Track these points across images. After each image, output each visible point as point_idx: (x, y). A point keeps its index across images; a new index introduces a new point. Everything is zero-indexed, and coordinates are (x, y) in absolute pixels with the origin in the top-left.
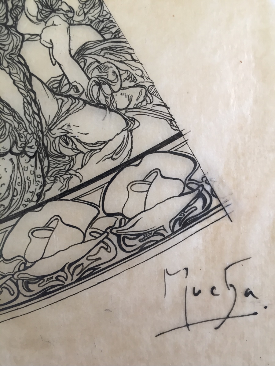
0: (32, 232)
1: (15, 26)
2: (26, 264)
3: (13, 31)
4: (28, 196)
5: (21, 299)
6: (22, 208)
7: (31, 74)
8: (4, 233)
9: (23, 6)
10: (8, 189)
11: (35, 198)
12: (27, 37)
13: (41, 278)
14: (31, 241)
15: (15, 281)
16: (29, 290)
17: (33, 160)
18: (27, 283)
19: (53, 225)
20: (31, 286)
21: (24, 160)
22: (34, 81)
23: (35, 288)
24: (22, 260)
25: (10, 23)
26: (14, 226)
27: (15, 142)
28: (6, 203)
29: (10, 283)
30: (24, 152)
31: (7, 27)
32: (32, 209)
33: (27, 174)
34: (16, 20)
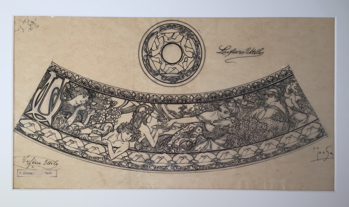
0: (287, 138)
1: (284, 95)
2: (285, 145)
3: (283, 96)
4: (286, 130)
5: (283, 152)
6: (285, 133)
7: (287, 105)
8: (281, 138)
9: (285, 91)
10: (282, 129)
11: (287, 131)
12: (286, 98)
13: (288, 148)
14: (286, 140)
16: (285, 150)
17: (287, 123)
18: (284, 149)
19: (291, 137)
20: (285, 149)
21: (285, 123)
22: (288, 107)
23: (286, 150)
25: (283, 94)
26: (283, 137)
27: (284, 119)
28: (281, 132)
29: (281, 148)
30: (285, 121)
31: (282, 95)
32: (287, 133)
33: (286, 126)
34: (284, 94)
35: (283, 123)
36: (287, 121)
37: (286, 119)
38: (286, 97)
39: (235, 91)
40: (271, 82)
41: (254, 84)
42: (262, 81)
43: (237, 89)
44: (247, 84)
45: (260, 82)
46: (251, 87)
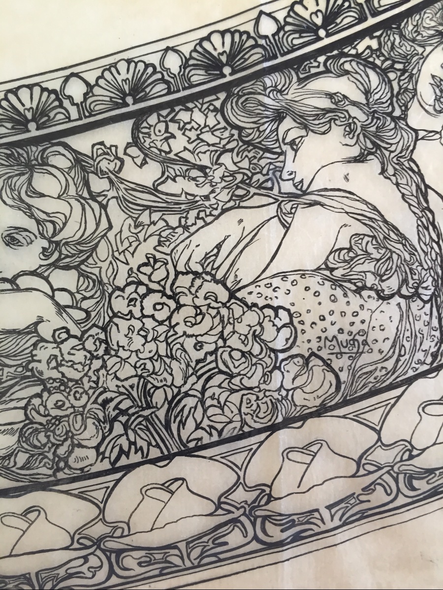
1: (404, 117)
2: (411, 451)
3: (402, 124)
4: (420, 355)
5: (401, 500)
6: (411, 373)
7: (427, 187)
8: (384, 407)
9: (415, 90)
10: (394, 345)
11: (429, 360)
12: (421, 134)
13: (431, 471)
14: (421, 420)
15: (395, 475)
16: (413, 489)
17: (428, 306)
18: (410, 479)
20: (416, 483)
21: (416, 305)
22: (431, 195)
23: (422, 486)
24: (406, 446)
25: (397, 113)
26: (399, 397)
27: (405, 281)
28: (390, 365)
29: (387, 477)
30: (417, 295)
31: (394, 119)
32: (424, 375)
33: (419, 325)
34: (406, 109)
35: (402, 301)
36: (426, 294)
37: (421, 282)
38: (416, 131)
39: (76, 90)
40: (322, 33)
41: (206, 45)
42: (257, 20)
43: (91, 78)
44: (163, 45)
45: (249, 27)
46: (185, 65)
